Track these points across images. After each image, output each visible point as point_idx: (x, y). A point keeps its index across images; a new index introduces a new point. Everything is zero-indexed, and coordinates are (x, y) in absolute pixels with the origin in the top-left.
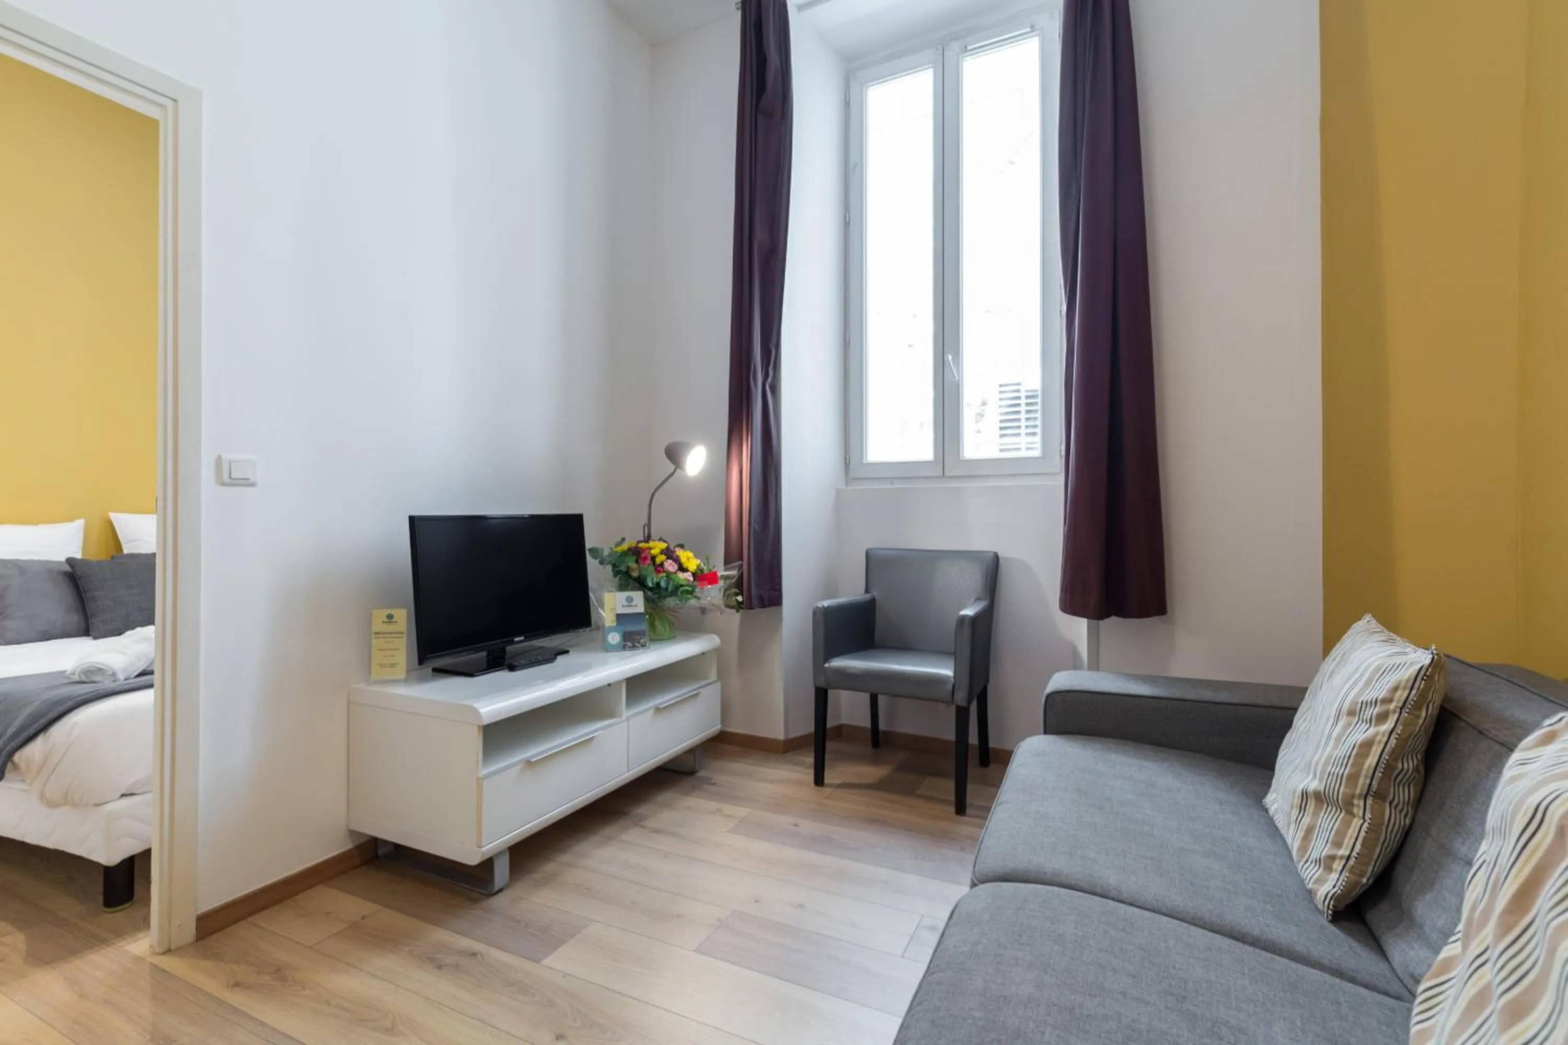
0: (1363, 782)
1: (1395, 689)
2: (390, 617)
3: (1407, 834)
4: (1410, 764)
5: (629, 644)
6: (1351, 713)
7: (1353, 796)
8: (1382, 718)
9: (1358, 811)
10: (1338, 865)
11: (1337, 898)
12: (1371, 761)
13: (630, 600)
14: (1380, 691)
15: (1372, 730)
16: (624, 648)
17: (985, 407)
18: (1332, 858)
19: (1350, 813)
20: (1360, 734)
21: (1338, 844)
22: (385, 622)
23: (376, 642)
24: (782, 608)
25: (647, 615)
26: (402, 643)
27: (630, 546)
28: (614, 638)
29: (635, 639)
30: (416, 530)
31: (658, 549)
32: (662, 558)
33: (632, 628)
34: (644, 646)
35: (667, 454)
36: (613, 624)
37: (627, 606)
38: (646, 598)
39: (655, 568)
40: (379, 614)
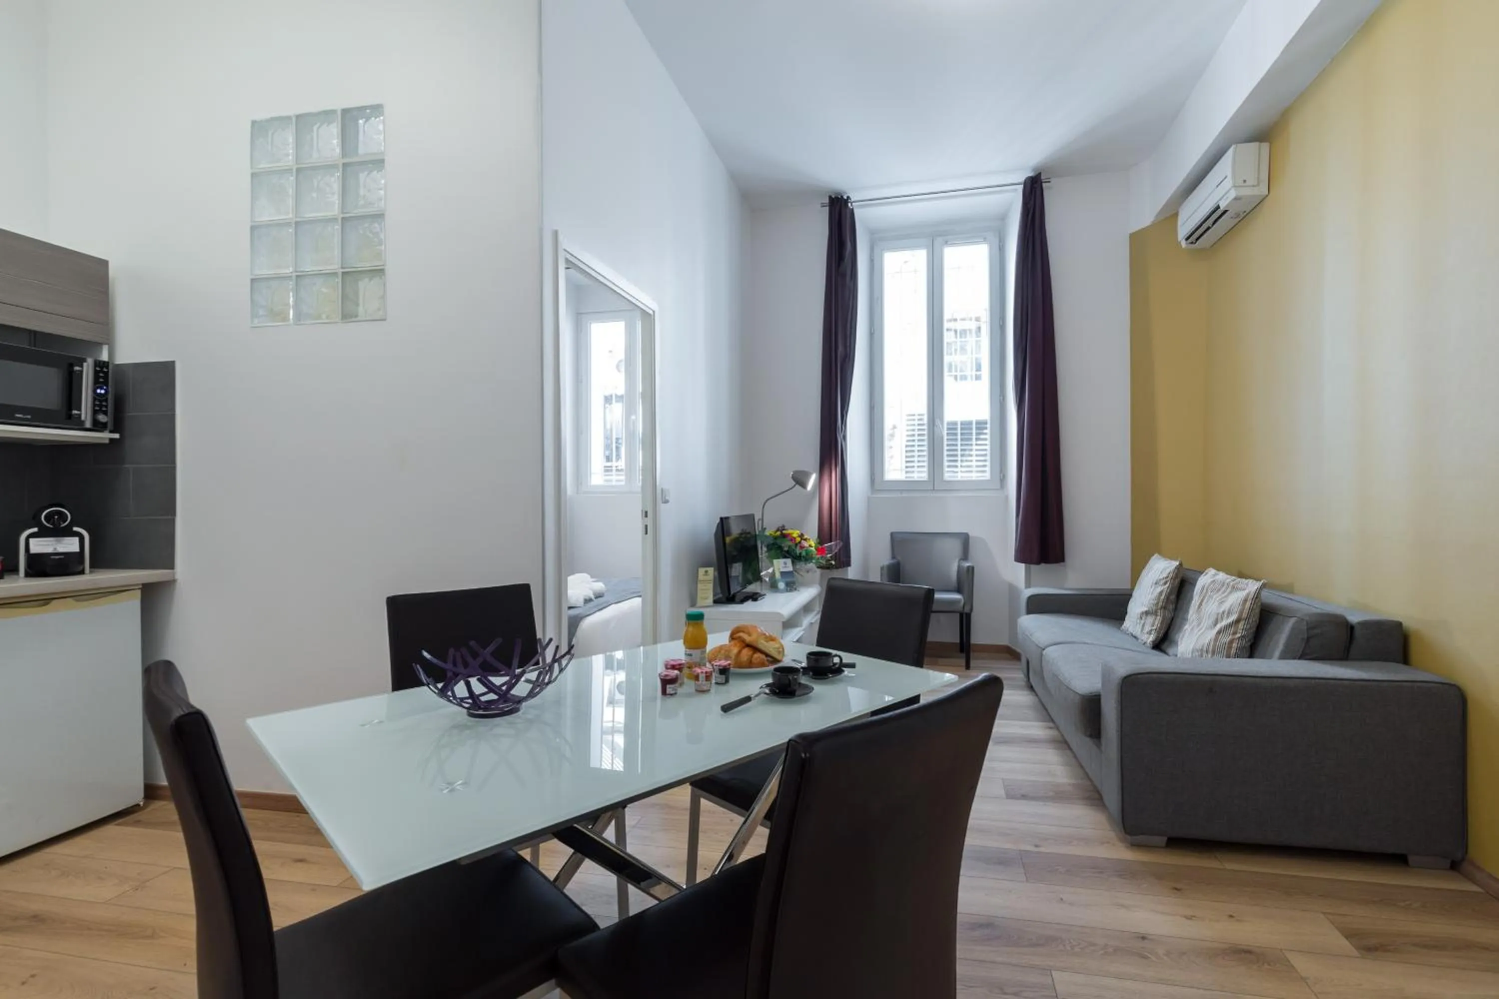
0: (1160, 604)
1: (1169, 573)
2: (706, 572)
3: (1172, 619)
4: (1173, 597)
5: (789, 589)
6: (1156, 583)
7: (1157, 609)
8: (1165, 583)
9: (1159, 614)
10: (1153, 632)
11: (1153, 642)
12: (1163, 597)
13: (785, 563)
14: (1165, 575)
15: (1162, 588)
16: (787, 591)
17: (895, 430)
18: (1151, 630)
19: (1156, 615)
20: (1159, 589)
21: (1153, 626)
22: (704, 575)
23: (700, 586)
24: (849, 568)
25: (794, 572)
26: (711, 586)
27: (779, 533)
28: (781, 585)
29: (791, 586)
30: (724, 522)
31: (795, 534)
32: (798, 539)
33: (789, 580)
34: (796, 589)
35: (794, 478)
36: (780, 577)
37: (785, 567)
38: (793, 562)
39: (796, 545)
40: (702, 571)
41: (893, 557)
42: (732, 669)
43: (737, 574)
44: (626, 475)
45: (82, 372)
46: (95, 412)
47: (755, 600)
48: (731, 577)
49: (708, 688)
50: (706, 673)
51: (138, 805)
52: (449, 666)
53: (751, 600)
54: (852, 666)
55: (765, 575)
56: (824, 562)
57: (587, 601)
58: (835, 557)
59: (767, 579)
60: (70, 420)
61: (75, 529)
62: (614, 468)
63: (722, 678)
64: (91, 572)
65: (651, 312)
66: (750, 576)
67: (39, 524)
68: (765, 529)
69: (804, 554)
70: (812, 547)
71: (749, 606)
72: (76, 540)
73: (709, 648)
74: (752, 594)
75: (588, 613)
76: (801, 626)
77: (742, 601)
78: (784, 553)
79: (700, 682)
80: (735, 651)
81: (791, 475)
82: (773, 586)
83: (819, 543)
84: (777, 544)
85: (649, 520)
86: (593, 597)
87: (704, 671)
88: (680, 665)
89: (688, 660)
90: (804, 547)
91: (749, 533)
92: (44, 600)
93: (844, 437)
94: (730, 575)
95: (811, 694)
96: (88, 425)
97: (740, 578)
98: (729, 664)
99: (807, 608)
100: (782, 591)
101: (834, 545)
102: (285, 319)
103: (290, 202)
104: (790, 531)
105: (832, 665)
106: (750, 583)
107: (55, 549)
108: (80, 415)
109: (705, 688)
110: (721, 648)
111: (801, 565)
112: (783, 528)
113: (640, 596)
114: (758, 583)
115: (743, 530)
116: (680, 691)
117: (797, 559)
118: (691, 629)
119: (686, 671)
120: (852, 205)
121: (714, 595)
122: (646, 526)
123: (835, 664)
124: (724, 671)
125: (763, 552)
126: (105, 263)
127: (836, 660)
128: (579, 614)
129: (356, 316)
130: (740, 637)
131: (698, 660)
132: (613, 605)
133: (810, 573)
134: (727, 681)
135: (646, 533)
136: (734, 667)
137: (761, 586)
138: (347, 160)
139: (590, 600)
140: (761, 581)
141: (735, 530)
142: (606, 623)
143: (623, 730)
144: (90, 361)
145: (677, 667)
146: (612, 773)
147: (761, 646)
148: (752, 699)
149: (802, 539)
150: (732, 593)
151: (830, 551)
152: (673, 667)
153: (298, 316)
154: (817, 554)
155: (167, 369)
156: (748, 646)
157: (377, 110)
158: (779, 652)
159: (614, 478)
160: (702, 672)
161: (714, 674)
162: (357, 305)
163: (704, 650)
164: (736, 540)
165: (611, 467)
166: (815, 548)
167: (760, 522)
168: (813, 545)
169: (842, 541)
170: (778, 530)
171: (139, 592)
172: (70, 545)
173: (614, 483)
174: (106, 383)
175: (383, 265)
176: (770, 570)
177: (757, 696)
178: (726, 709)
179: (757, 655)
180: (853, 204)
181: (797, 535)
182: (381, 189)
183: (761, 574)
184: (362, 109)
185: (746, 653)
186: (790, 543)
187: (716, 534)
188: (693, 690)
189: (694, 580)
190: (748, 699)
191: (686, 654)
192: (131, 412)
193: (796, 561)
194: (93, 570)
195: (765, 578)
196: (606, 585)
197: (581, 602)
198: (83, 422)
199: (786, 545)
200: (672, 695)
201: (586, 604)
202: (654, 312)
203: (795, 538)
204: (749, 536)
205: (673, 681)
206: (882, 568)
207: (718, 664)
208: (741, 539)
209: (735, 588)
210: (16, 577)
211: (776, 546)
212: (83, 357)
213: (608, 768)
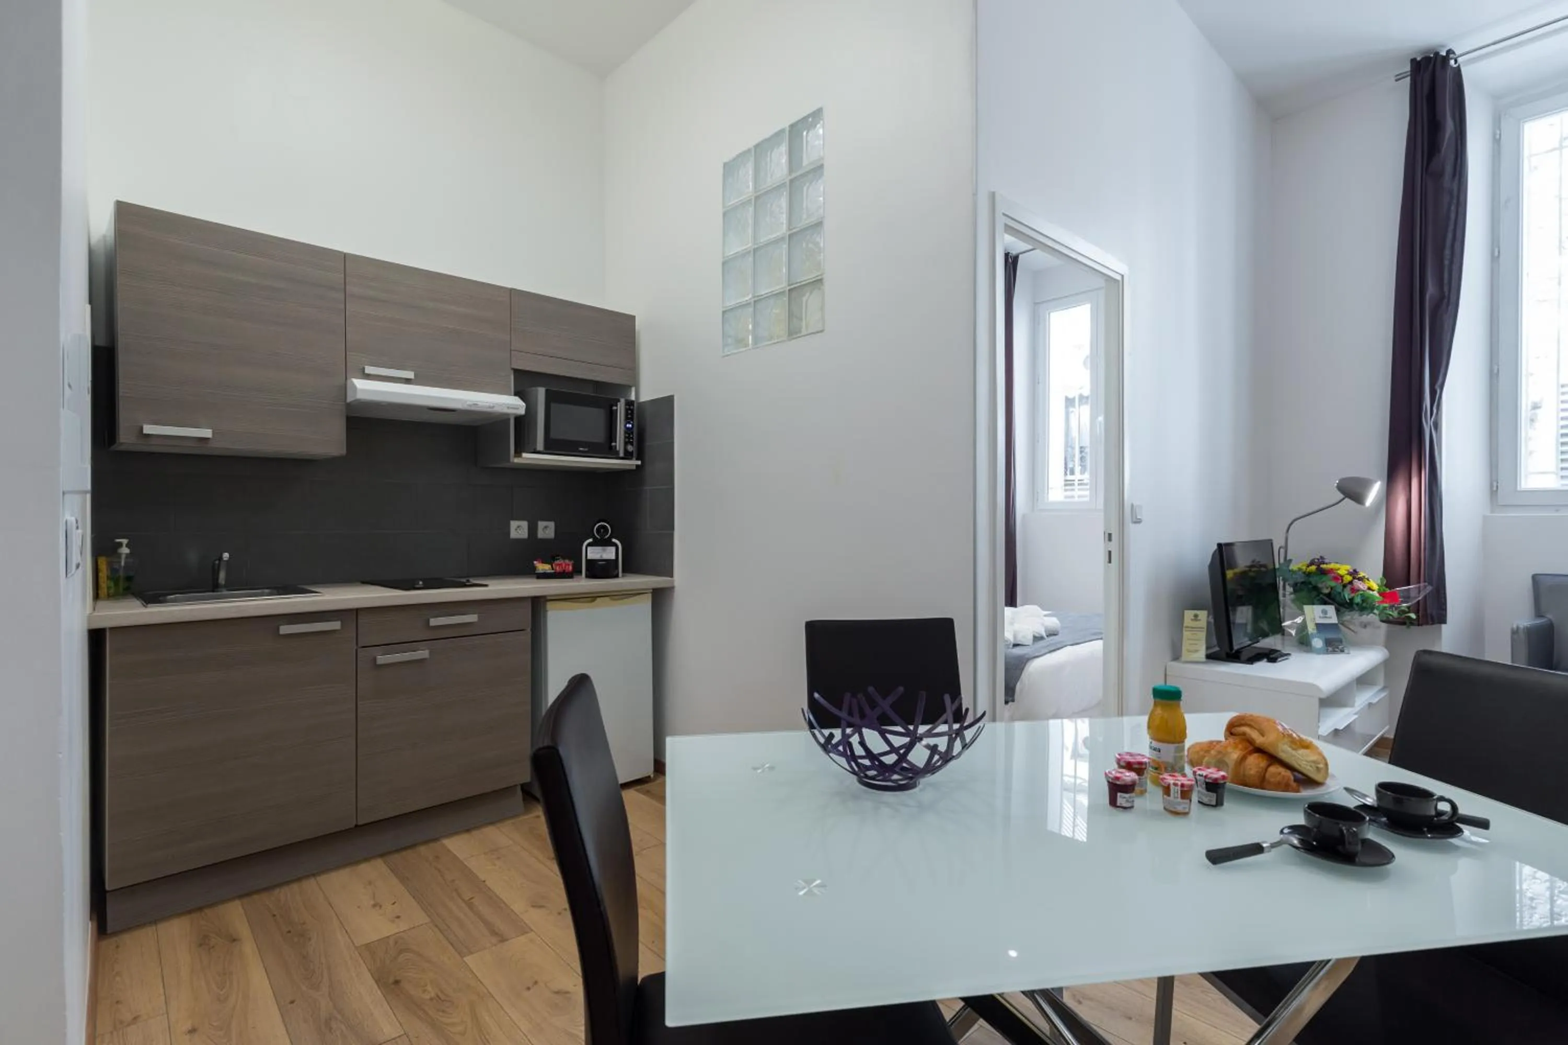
2: (1196, 616)
5: (1330, 649)
13: (1325, 612)
16: (1328, 652)
17: (1538, 411)
22: (1192, 620)
23: (1186, 634)
24: (1443, 626)
25: (1340, 626)
26: (1203, 635)
27: (1313, 568)
28: (1318, 643)
29: (1334, 645)
30: (1223, 553)
31: (1343, 570)
32: (1349, 578)
33: (1331, 636)
34: (1342, 651)
35: (1340, 488)
36: (1315, 631)
37: (1323, 617)
38: (1338, 611)
39: (1345, 586)
40: (1189, 614)
41: (1538, 613)
42: (1228, 783)
43: (1243, 621)
44: (1090, 489)
45: (617, 410)
46: (626, 444)
47: (1273, 660)
48: (1234, 623)
49: (1187, 810)
50: (1182, 785)
51: (649, 777)
52: (843, 714)
53: (1265, 660)
54: (1483, 824)
55: (1290, 627)
56: (1395, 614)
57: (1037, 639)
58: (1416, 608)
59: (1293, 632)
60: (610, 452)
61: (614, 540)
62: (1076, 483)
63: (1211, 798)
64: (623, 576)
65: (1119, 278)
66: (1264, 625)
67: (594, 537)
68: (1290, 561)
69: (1358, 600)
70: (1373, 591)
71: (1262, 669)
72: (613, 549)
73: (1188, 743)
74: (1267, 651)
75: (1037, 654)
76: (1352, 706)
77: (1252, 660)
78: (1321, 596)
79: (1171, 798)
80: (1235, 755)
81: (1336, 485)
82: (1304, 643)
83: (1387, 586)
84: (1310, 583)
85: (1114, 546)
86: (1044, 635)
87: (1179, 783)
88: (1140, 763)
89: (1154, 758)
90: (1358, 590)
91: (1265, 566)
92: (591, 597)
93: (1437, 426)
94: (1232, 621)
95: (1389, 866)
96: (622, 455)
97: (1249, 628)
98: (1224, 777)
99: (1363, 680)
100: (1318, 652)
101: (1416, 591)
102: (747, 345)
103: (750, 231)
104: (1332, 566)
105: (1433, 813)
106: (1265, 635)
107: (601, 556)
108: (616, 446)
109: (1180, 809)
110: (1211, 744)
111: (1354, 617)
112: (1322, 560)
113: (1101, 639)
114: (1279, 637)
115: (1253, 561)
116: (1138, 802)
117: (1343, 606)
118: (1159, 711)
119: (1150, 773)
120: (1456, 61)
121: (1208, 648)
122: (1110, 552)
123: (1440, 814)
124: (1213, 786)
125: (1287, 593)
126: (632, 318)
127: (1444, 807)
128: (1025, 654)
129: (800, 331)
130: (1244, 734)
131: (1170, 760)
132: (1068, 647)
133: (1368, 630)
134: (1219, 803)
135: (1110, 561)
136: (1232, 782)
137: (1283, 640)
138: (794, 175)
139: (1042, 638)
140: (1283, 634)
141: (1243, 561)
142: (1059, 669)
143: (1087, 789)
144: (623, 401)
145: (1136, 766)
146: (1072, 841)
147: (1283, 756)
148: (1266, 850)
149: (1354, 578)
150: (1236, 647)
151: (1407, 598)
152: (1129, 766)
153: (756, 340)
154: (1382, 602)
155: (668, 402)
156: (1259, 750)
157: (817, 115)
158: (1318, 769)
159: (1077, 493)
160: (1175, 785)
161: (1196, 789)
162: (801, 319)
163: (1180, 745)
164: (1244, 574)
165: (1074, 481)
166: (1378, 592)
167: (1282, 551)
168: (1375, 587)
169: (1430, 584)
170: (1312, 563)
171: (650, 595)
172: (609, 553)
173: (1076, 499)
174: (632, 419)
175: (821, 275)
176: (1299, 620)
177: (1273, 846)
178: (1217, 857)
179: (1275, 769)
180: (1460, 60)
181: (1346, 572)
182: (820, 197)
183: (1283, 624)
184: (805, 119)
185: (1254, 763)
186: (1333, 584)
187: (1212, 566)
188: (1160, 807)
189: (1178, 624)
190: (1256, 849)
191: (1151, 747)
192: (649, 443)
193: (1343, 609)
194: (625, 574)
195: (1290, 630)
196: (1060, 621)
197: (1029, 640)
198: (618, 453)
199: (1327, 584)
200: (1125, 808)
201: (1036, 643)
202: (1123, 276)
203: (1342, 577)
204: (1263, 569)
205: (1128, 788)
206: (1515, 632)
207: (1204, 773)
208: (1251, 574)
209: (1240, 641)
210: (579, 577)
211: (1310, 586)
212: (618, 398)
213: (1068, 835)
